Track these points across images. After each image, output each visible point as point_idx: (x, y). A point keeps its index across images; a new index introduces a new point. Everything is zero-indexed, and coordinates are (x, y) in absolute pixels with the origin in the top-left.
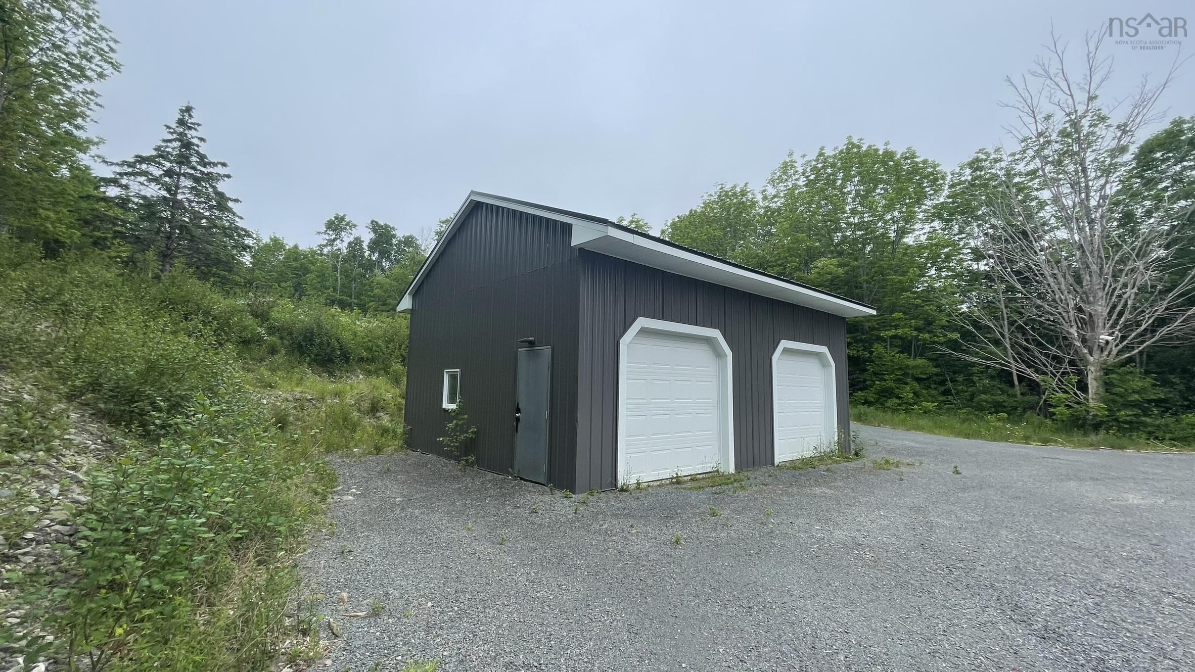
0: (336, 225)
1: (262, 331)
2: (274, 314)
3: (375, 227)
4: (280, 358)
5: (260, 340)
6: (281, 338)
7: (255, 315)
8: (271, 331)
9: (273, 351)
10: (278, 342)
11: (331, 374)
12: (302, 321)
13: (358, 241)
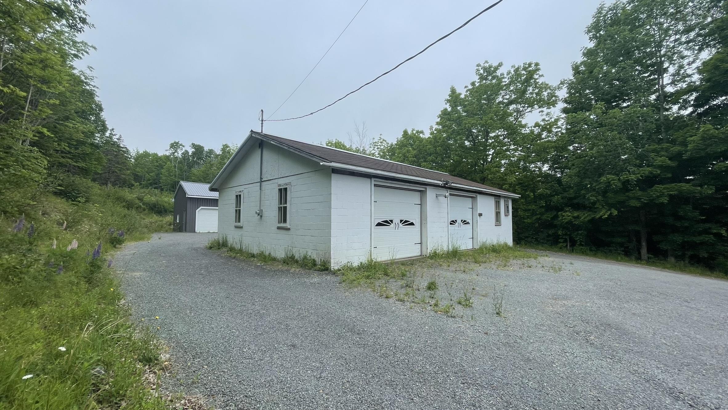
0: (175, 146)
1: (141, 204)
2: (145, 199)
3: (194, 145)
4: (146, 211)
5: (141, 207)
6: (147, 206)
7: (139, 199)
8: (143, 204)
9: (144, 210)
10: (146, 207)
11: (161, 216)
12: (153, 201)
13: (187, 152)
